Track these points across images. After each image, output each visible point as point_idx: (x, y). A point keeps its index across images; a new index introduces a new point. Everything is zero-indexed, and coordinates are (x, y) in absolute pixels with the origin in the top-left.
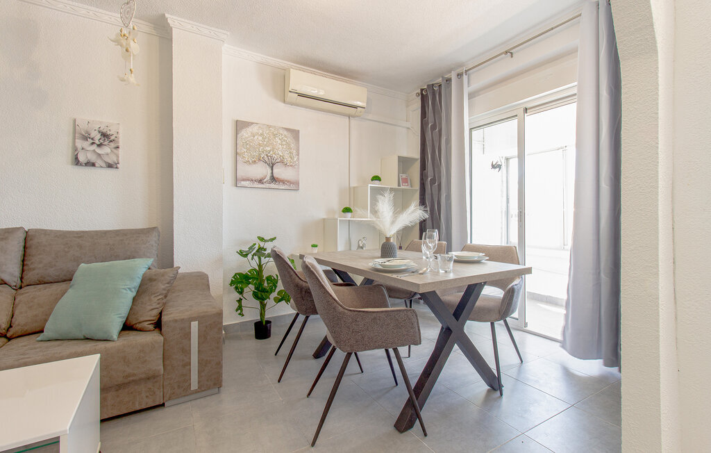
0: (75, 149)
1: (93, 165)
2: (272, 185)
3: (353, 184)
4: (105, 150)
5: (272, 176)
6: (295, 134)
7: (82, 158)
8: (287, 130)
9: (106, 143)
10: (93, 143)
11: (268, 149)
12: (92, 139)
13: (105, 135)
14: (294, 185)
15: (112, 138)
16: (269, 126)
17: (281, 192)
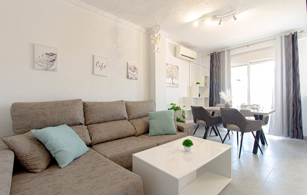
0: (128, 73)
1: (132, 79)
2: (173, 86)
3: (190, 85)
4: (135, 73)
5: (173, 82)
6: (178, 67)
7: (130, 76)
8: (176, 66)
9: (135, 71)
10: (132, 71)
11: (172, 73)
12: (132, 69)
13: (135, 68)
14: (177, 86)
15: (136, 69)
16: (172, 65)
17: (174, 88)
